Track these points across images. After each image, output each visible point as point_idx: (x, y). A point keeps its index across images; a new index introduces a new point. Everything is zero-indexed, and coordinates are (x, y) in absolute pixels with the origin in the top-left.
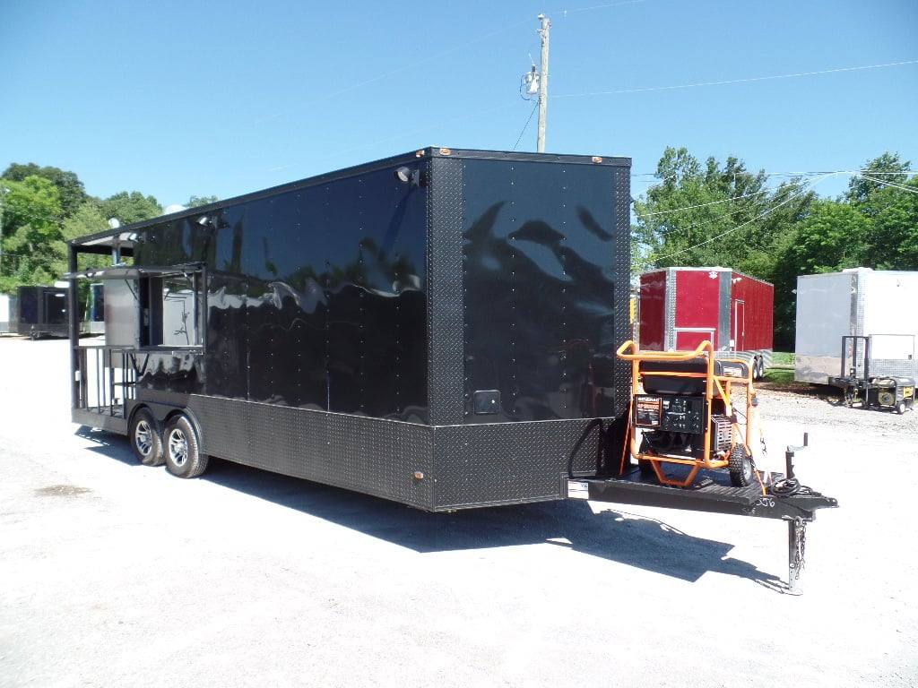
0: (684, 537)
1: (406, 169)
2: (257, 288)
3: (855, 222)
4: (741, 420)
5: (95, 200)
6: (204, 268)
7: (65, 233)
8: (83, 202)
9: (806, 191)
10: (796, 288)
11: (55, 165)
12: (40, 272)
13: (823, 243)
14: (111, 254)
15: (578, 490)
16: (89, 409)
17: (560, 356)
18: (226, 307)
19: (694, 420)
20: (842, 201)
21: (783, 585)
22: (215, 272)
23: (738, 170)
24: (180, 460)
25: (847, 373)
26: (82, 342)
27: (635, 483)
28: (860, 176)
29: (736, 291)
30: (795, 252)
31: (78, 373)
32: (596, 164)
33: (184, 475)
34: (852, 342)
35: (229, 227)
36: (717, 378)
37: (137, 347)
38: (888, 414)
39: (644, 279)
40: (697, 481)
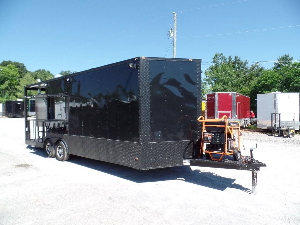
0: (220, 177)
1: (132, 64)
2: (85, 100)
3: (276, 77)
4: (237, 140)
5: (30, 72)
6: (68, 94)
7: (20, 83)
8: (27, 73)
9: (260, 67)
10: (257, 98)
11: (17, 61)
12: (12, 96)
13: (266, 84)
14: (38, 90)
15: (186, 163)
16: (31, 140)
17: (180, 121)
18: (75, 107)
19: (222, 140)
20: (272, 70)
21: (251, 191)
22: (71, 96)
23: (238, 60)
24: (60, 155)
25: (273, 125)
26: (29, 118)
27: (204, 160)
28: (277, 62)
29: (238, 99)
30: (257, 86)
31: (27, 128)
32: (190, 61)
33: (62, 160)
34: (275, 116)
35: (76, 81)
36: (229, 127)
37: (47, 120)
38: (286, 138)
39: (208, 96)
40: (223, 159)
